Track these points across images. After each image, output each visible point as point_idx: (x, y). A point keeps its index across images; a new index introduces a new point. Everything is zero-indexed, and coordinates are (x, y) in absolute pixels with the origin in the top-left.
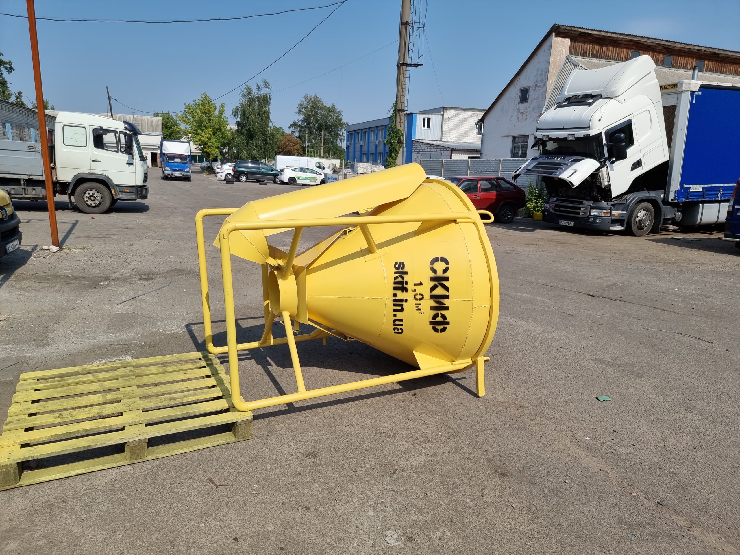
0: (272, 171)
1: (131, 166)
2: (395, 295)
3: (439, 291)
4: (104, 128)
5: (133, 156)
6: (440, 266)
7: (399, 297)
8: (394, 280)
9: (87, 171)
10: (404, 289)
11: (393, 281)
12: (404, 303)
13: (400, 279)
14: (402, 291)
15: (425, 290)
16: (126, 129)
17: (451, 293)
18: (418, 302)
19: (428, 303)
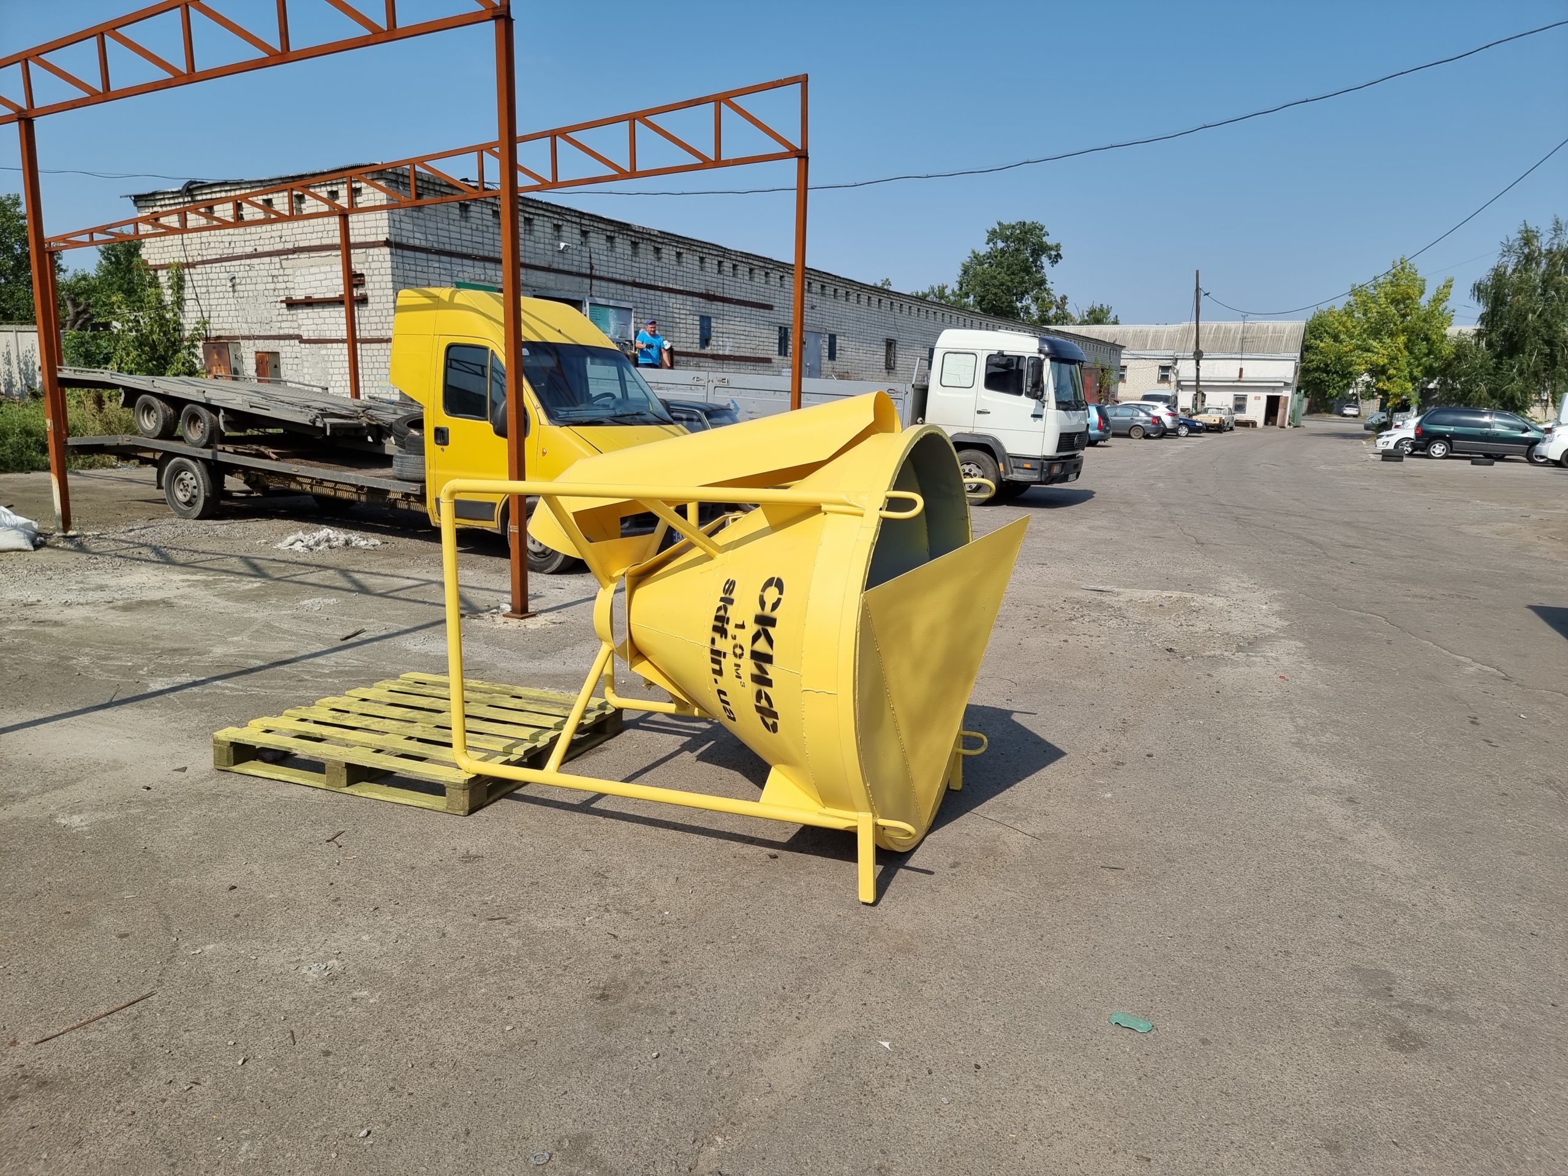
0: (1525, 430)
1: (1039, 420)
2: (713, 641)
3: (762, 646)
4: (1005, 353)
5: (1043, 403)
6: (772, 594)
7: (717, 647)
8: (717, 612)
9: (967, 431)
10: (723, 632)
11: (714, 614)
12: (722, 659)
13: (722, 613)
14: (721, 636)
15: (745, 638)
16: (1040, 351)
17: (775, 653)
18: (738, 661)
19: (748, 666)
